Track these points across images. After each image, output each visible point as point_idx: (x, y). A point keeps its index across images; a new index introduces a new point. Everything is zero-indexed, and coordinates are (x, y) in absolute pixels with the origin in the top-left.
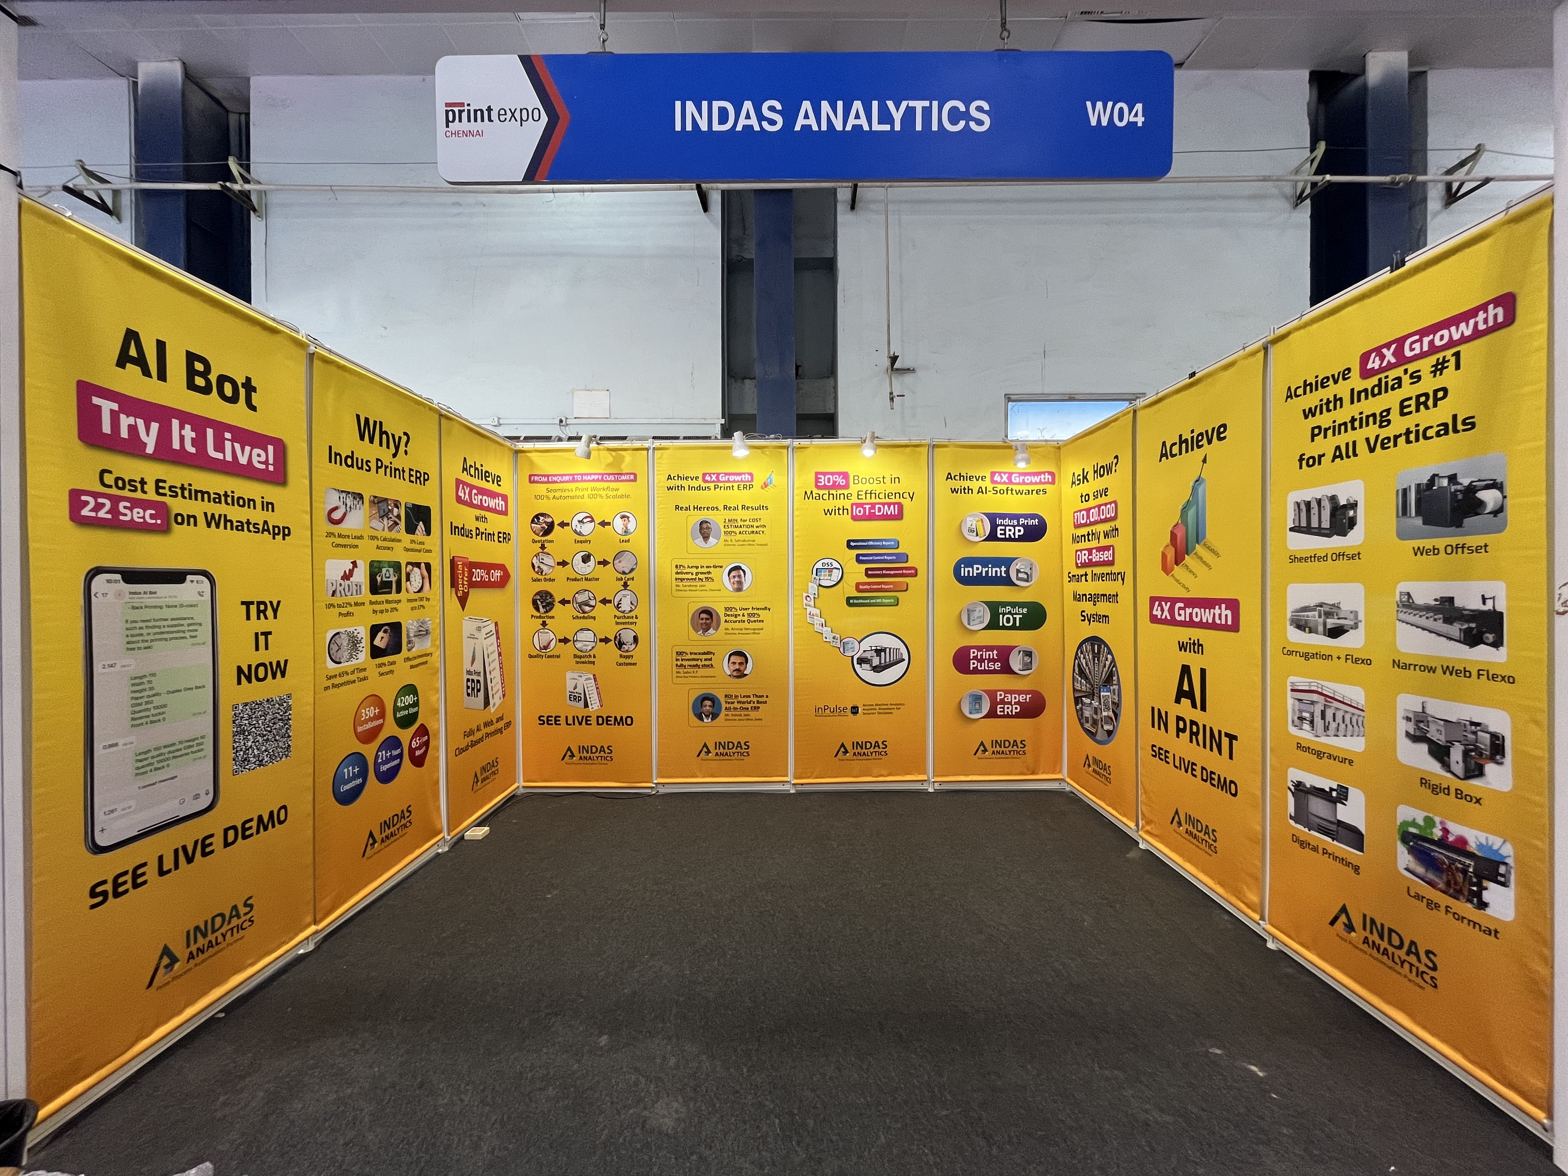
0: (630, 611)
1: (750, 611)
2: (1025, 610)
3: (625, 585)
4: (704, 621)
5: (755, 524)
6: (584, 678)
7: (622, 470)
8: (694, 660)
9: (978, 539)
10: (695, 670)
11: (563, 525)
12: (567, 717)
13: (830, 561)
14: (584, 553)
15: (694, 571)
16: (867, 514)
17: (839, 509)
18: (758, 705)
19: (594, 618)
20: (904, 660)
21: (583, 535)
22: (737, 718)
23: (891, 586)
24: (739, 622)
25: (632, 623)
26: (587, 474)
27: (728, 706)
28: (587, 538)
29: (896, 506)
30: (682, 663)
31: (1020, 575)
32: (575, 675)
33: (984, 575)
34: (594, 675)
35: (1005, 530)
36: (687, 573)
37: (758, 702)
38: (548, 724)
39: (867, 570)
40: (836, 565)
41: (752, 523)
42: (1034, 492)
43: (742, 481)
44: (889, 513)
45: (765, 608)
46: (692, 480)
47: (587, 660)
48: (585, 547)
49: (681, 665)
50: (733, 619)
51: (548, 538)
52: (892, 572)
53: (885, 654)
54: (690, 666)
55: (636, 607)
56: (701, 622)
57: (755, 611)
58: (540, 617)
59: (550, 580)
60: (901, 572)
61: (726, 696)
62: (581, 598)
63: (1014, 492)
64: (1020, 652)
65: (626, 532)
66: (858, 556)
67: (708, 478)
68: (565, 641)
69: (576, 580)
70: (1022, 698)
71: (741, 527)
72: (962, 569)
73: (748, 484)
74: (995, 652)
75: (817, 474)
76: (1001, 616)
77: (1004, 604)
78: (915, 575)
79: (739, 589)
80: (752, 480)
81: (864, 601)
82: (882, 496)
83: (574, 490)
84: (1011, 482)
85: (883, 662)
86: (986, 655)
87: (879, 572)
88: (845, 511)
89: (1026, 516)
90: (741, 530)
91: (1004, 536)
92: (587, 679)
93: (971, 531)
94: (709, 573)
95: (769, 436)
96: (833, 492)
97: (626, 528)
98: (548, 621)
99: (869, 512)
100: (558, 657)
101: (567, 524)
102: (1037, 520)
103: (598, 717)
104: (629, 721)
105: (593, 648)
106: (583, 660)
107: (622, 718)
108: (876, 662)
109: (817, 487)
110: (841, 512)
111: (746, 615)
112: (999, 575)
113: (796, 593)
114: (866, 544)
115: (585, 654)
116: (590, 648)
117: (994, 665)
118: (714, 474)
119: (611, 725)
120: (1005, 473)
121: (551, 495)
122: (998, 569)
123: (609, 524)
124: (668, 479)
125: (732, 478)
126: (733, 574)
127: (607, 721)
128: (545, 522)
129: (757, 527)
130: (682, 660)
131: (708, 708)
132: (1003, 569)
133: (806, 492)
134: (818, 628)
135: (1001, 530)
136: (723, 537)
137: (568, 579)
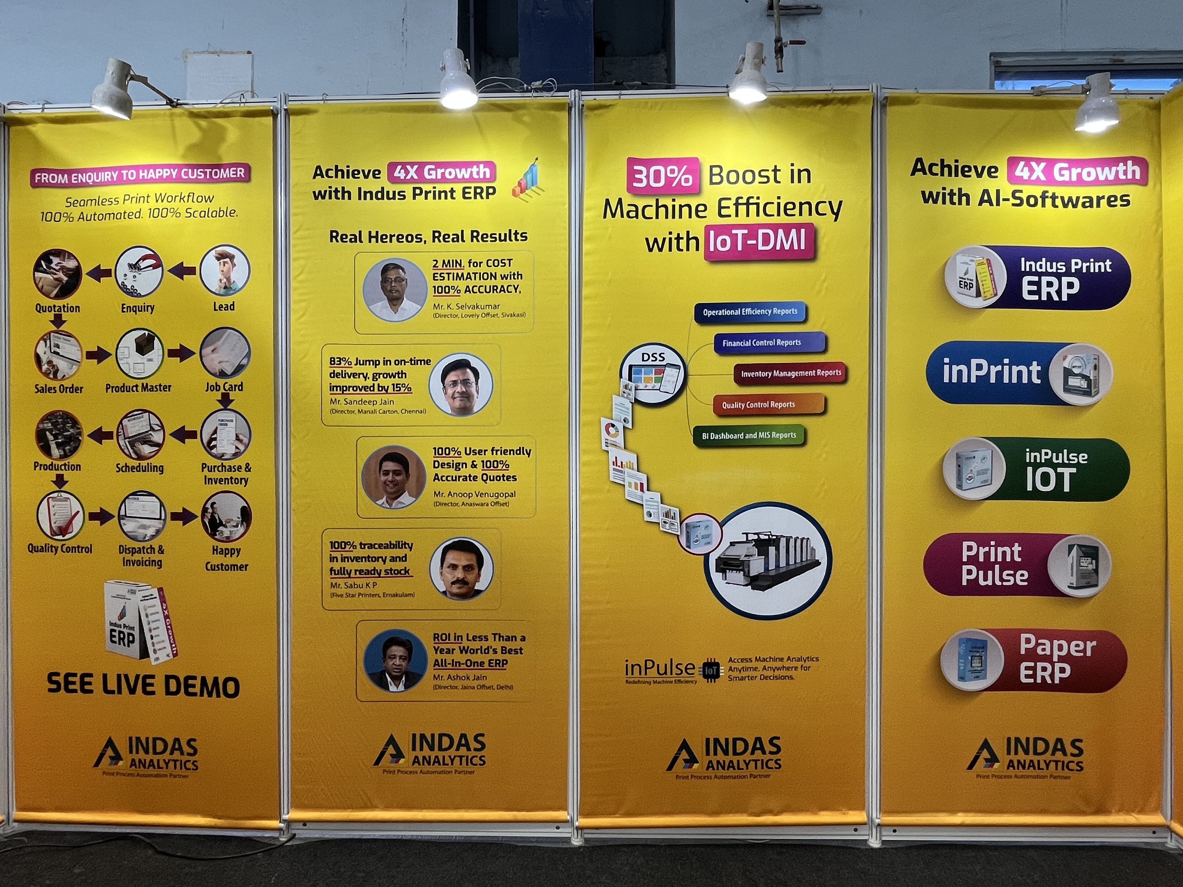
0: (236, 455)
1: (489, 456)
2: (1083, 458)
3: (226, 401)
4: (390, 477)
5: (500, 271)
6: (139, 595)
7: (220, 158)
8: (368, 558)
9: (980, 303)
10: (371, 581)
11: (98, 273)
12: (105, 676)
13: (659, 349)
14: (140, 333)
15: (370, 370)
16: (740, 248)
17: (678, 238)
18: (507, 656)
19: (161, 469)
20: (817, 563)
21: (139, 296)
22: (459, 683)
23: (792, 404)
24: (465, 479)
25: (238, 481)
26: (148, 167)
27: (439, 657)
28: (148, 301)
29: (803, 231)
30: (343, 565)
31: (1073, 382)
32: (123, 590)
33: (993, 380)
34: (160, 590)
35: (1038, 284)
36: (354, 375)
37: (504, 650)
38: (68, 690)
39: (739, 368)
40: (671, 358)
41: (493, 270)
42: (1104, 202)
43: (471, 179)
44: (787, 247)
45: (520, 451)
46: (366, 177)
47: (146, 557)
48: (144, 320)
49: (342, 571)
50: (452, 472)
51: (70, 301)
52: (793, 374)
53: (778, 549)
54: (361, 571)
55: (247, 446)
56: (383, 478)
57: (499, 457)
58: (51, 467)
59: (75, 389)
60: (812, 373)
61: (436, 637)
62: (134, 427)
63: (1058, 202)
64: (1071, 548)
65: (228, 288)
66: (719, 338)
67: (399, 173)
68: (102, 517)
69: (124, 388)
70: (1075, 648)
71: (469, 277)
72: (946, 368)
73: (484, 185)
74: (1017, 548)
75: (632, 162)
76: (1030, 469)
77: (1037, 444)
78: (843, 380)
79: (465, 410)
80: (493, 178)
81: (731, 436)
82: (772, 209)
83: (121, 200)
84: (1051, 181)
85: (772, 566)
86: (997, 553)
87: (764, 374)
88: (693, 242)
89: (1085, 254)
90: (470, 283)
91: (1036, 298)
92: (145, 598)
93: (965, 284)
94: (401, 374)
95: (529, 84)
96: (666, 201)
97: (228, 279)
98: (67, 475)
99: (744, 243)
100: (89, 550)
101: (107, 273)
102: (1108, 263)
103: (168, 678)
104: (231, 688)
105: (158, 532)
106: (137, 557)
107: (216, 679)
108: (757, 566)
109: (631, 189)
110: (683, 244)
111: (480, 465)
112: (1025, 380)
113: (584, 418)
114: (737, 312)
115: (141, 545)
116: (151, 532)
117: (1014, 575)
118: (412, 164)
119: (195, 694)
120: (1038, 161)
121: (75, 212)
122: (1024, 368)
123: (191, 271)
124: (316, 175)
125: (450, 173)
126: (452, 377)
127: (187, 686)
128: (63, 268)
129: (504, 277)
130: (343, 559)
131: (398, 662)
132: (1035, 368)
133: (607, 202)
134: (632, 493)
135: (1030, 283)
136: (431, 299)
137: (108, 387)
